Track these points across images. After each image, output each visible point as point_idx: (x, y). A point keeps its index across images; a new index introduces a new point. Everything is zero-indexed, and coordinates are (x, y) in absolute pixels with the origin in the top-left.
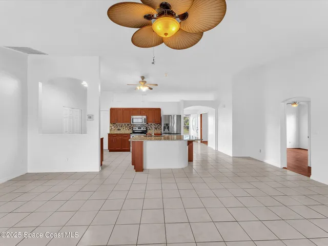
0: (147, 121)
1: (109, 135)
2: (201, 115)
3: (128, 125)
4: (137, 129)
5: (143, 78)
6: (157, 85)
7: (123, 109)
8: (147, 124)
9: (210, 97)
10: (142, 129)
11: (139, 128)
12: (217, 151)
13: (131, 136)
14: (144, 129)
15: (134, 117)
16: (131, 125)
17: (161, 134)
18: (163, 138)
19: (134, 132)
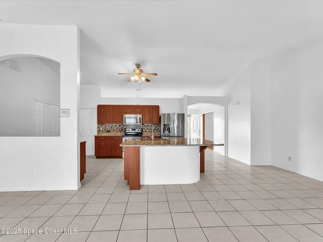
0: (143, 121)
1: (96, 138)
2: (204, 115)
3: (120, 126)
4: (131, 131)
5: (138, 66)
6: (156, 74)
7: (113, 106)
8: (143, 124)
9: (218, 92)
10: (137, 131)
11: (132, 130)
12: (226, 157)
13: (124, 139)
14: (139, 131)
15: (127, 116)
16: (123, 125)
17: (160, 137)
18: (162, 142)
19: (126, 135)
